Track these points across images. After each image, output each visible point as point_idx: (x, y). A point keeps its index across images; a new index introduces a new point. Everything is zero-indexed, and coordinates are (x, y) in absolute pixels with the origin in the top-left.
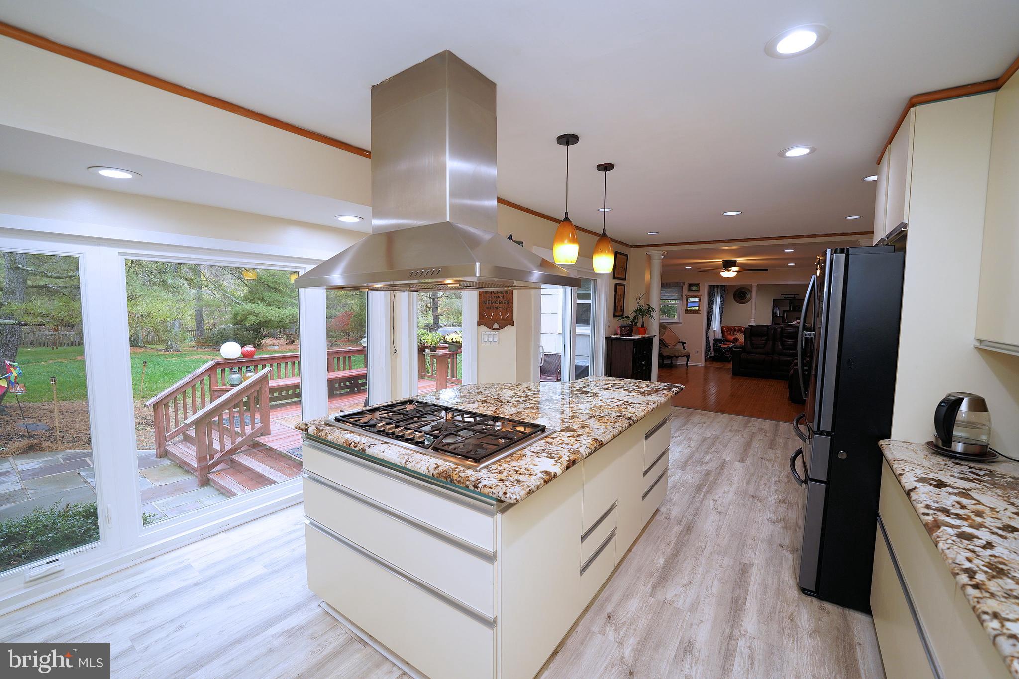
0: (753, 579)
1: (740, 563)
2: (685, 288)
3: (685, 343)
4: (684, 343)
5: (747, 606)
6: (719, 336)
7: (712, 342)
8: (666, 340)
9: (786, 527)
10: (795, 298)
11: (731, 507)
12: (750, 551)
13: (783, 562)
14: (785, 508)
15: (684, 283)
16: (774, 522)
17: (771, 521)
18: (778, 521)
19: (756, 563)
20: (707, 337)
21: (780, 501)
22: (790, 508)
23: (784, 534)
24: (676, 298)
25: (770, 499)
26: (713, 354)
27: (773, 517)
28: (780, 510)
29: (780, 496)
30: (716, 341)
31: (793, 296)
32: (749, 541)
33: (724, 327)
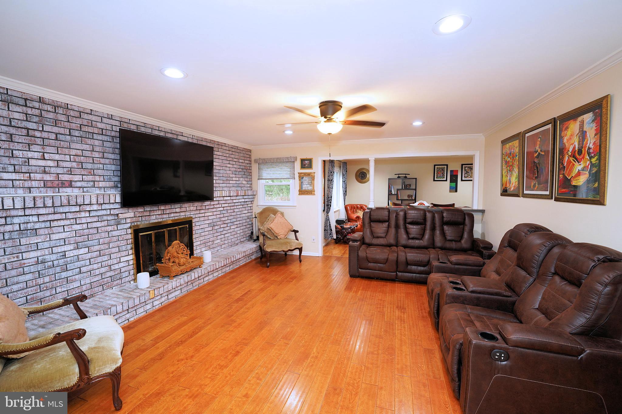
2: (298, 164)
3: (298, 232)
4: (296, 232)
6: (343, 216)
7: (333, 224)
8: (275, 230)
10: (406, 177)
15: (296, 159)
20: (327, 220)
24: (288, 176)
26: (335, 237)
30: (338, 222)
31: (404, 176)
33: (347, 205)
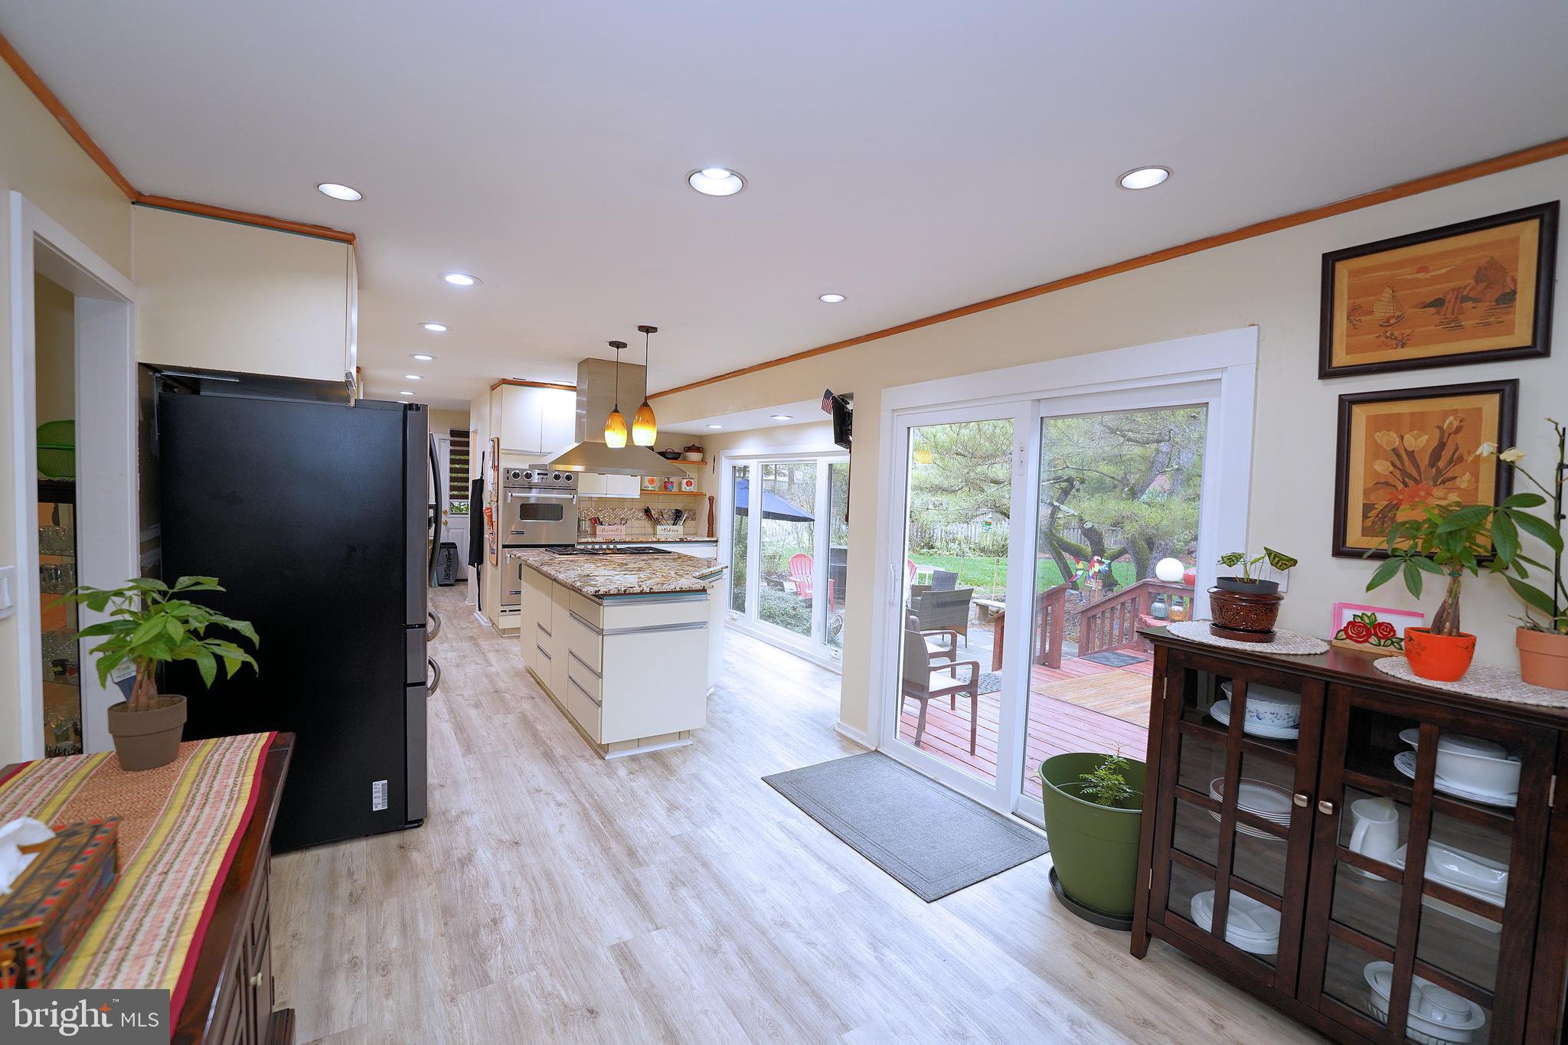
0: (457, 747)
1: (475, 753)
5: (453, 733)
9: (444, 813)
11: (532, 807)
12: (472, 766)
13: (434, 771)
14: (456, 849)
16: (463, 813)
17: (467, 814)
18: (458, 817)
19: (461, 759)
21: (470, 861)
22: (447, 854)
23: (444, 803)
25: (489, 855)
27: (468, 821)
28: (462, 840)
29: (474, 872)
32: (479, 774)
